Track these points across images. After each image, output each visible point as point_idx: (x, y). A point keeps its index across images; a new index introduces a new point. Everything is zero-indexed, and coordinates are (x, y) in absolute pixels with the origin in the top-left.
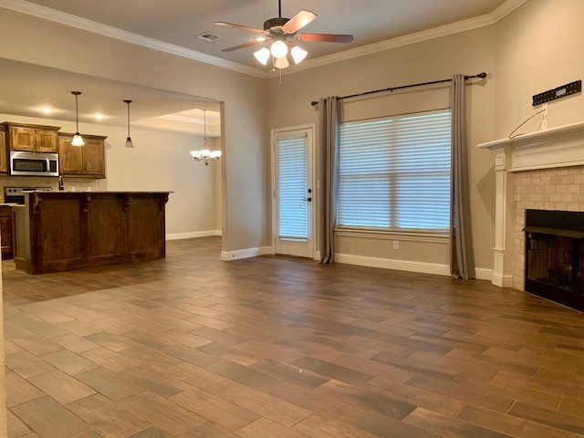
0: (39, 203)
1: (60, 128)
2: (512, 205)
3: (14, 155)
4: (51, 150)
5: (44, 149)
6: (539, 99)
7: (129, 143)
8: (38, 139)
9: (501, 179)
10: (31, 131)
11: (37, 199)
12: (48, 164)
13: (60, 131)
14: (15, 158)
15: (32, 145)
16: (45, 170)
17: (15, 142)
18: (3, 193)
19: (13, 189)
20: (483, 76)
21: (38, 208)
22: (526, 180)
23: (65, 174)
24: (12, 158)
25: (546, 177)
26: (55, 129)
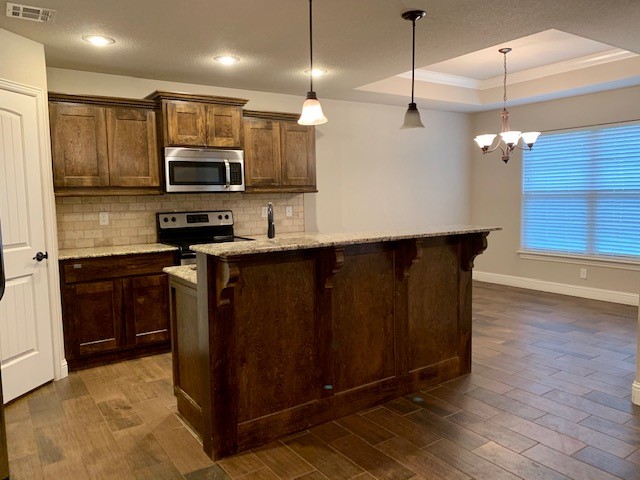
0: (233, 280)
1: (246, 101)
3: (172, 155)
4: (231, 143)
5: (220, 142)
7: (413, 117)
8: (211, 123)
10: (199, 108)
11: (227, 272)
12: (228, 168)
13: (245, 107)
14: (172, 159)
15: (201, 136)
16: (223, 181)
17: (172, 131)
18: (154, 224)
19: (170, 217)
21: (228, 293)
23: (254, 187)
24: (168, 159)
26: (238, 103)
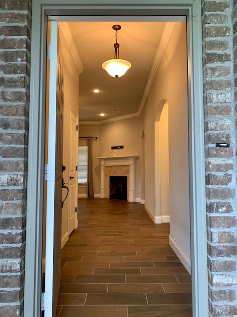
2: (106, 175)
6: (113, 148)
9: (103, 168)
20: (96, 138)
22: (110, 168)
25: (116, 168)
